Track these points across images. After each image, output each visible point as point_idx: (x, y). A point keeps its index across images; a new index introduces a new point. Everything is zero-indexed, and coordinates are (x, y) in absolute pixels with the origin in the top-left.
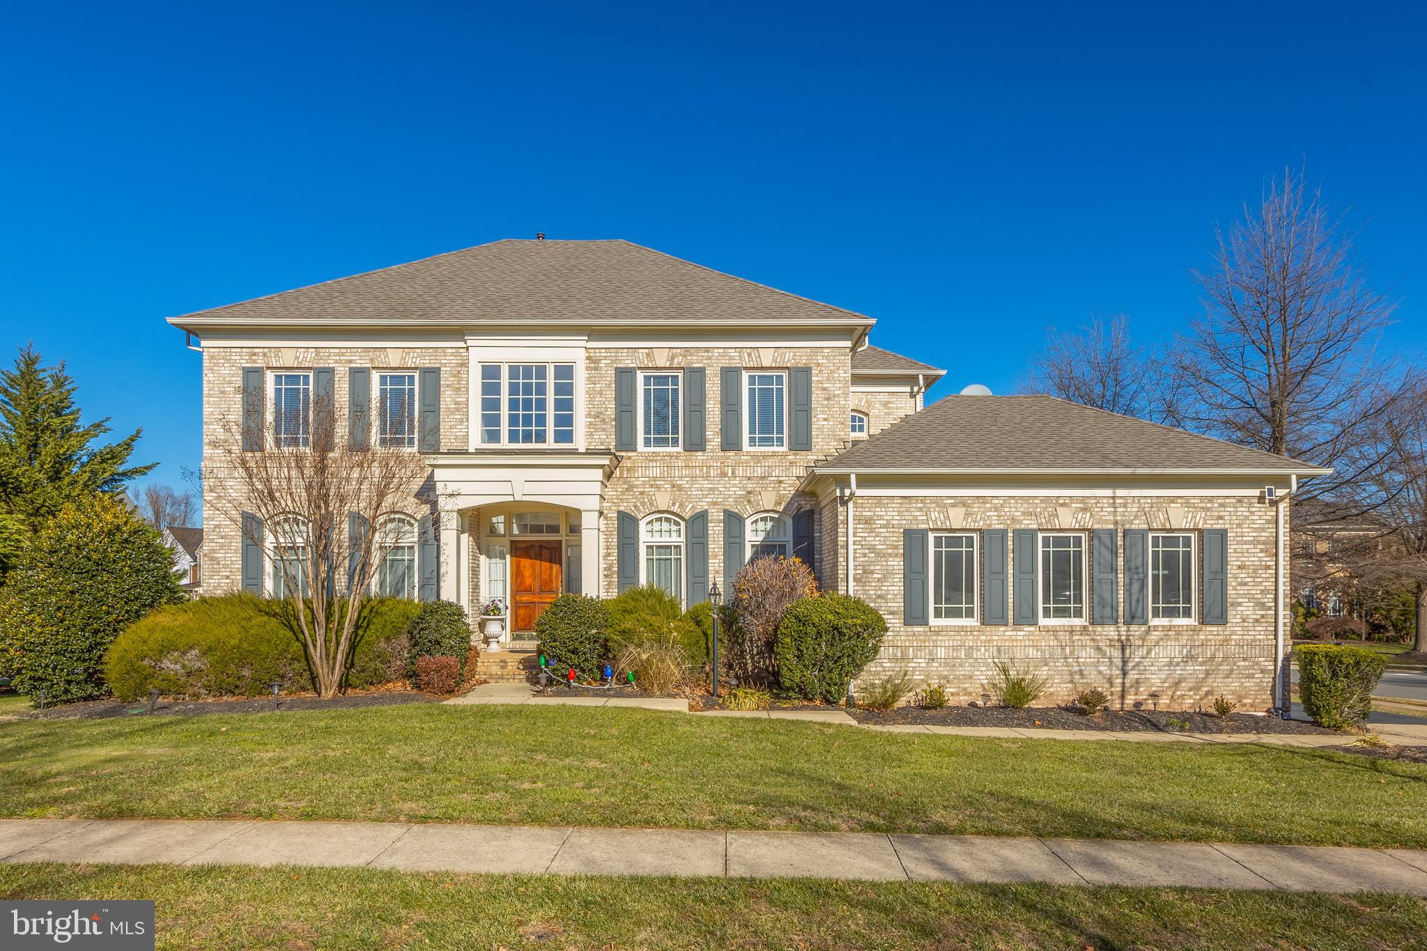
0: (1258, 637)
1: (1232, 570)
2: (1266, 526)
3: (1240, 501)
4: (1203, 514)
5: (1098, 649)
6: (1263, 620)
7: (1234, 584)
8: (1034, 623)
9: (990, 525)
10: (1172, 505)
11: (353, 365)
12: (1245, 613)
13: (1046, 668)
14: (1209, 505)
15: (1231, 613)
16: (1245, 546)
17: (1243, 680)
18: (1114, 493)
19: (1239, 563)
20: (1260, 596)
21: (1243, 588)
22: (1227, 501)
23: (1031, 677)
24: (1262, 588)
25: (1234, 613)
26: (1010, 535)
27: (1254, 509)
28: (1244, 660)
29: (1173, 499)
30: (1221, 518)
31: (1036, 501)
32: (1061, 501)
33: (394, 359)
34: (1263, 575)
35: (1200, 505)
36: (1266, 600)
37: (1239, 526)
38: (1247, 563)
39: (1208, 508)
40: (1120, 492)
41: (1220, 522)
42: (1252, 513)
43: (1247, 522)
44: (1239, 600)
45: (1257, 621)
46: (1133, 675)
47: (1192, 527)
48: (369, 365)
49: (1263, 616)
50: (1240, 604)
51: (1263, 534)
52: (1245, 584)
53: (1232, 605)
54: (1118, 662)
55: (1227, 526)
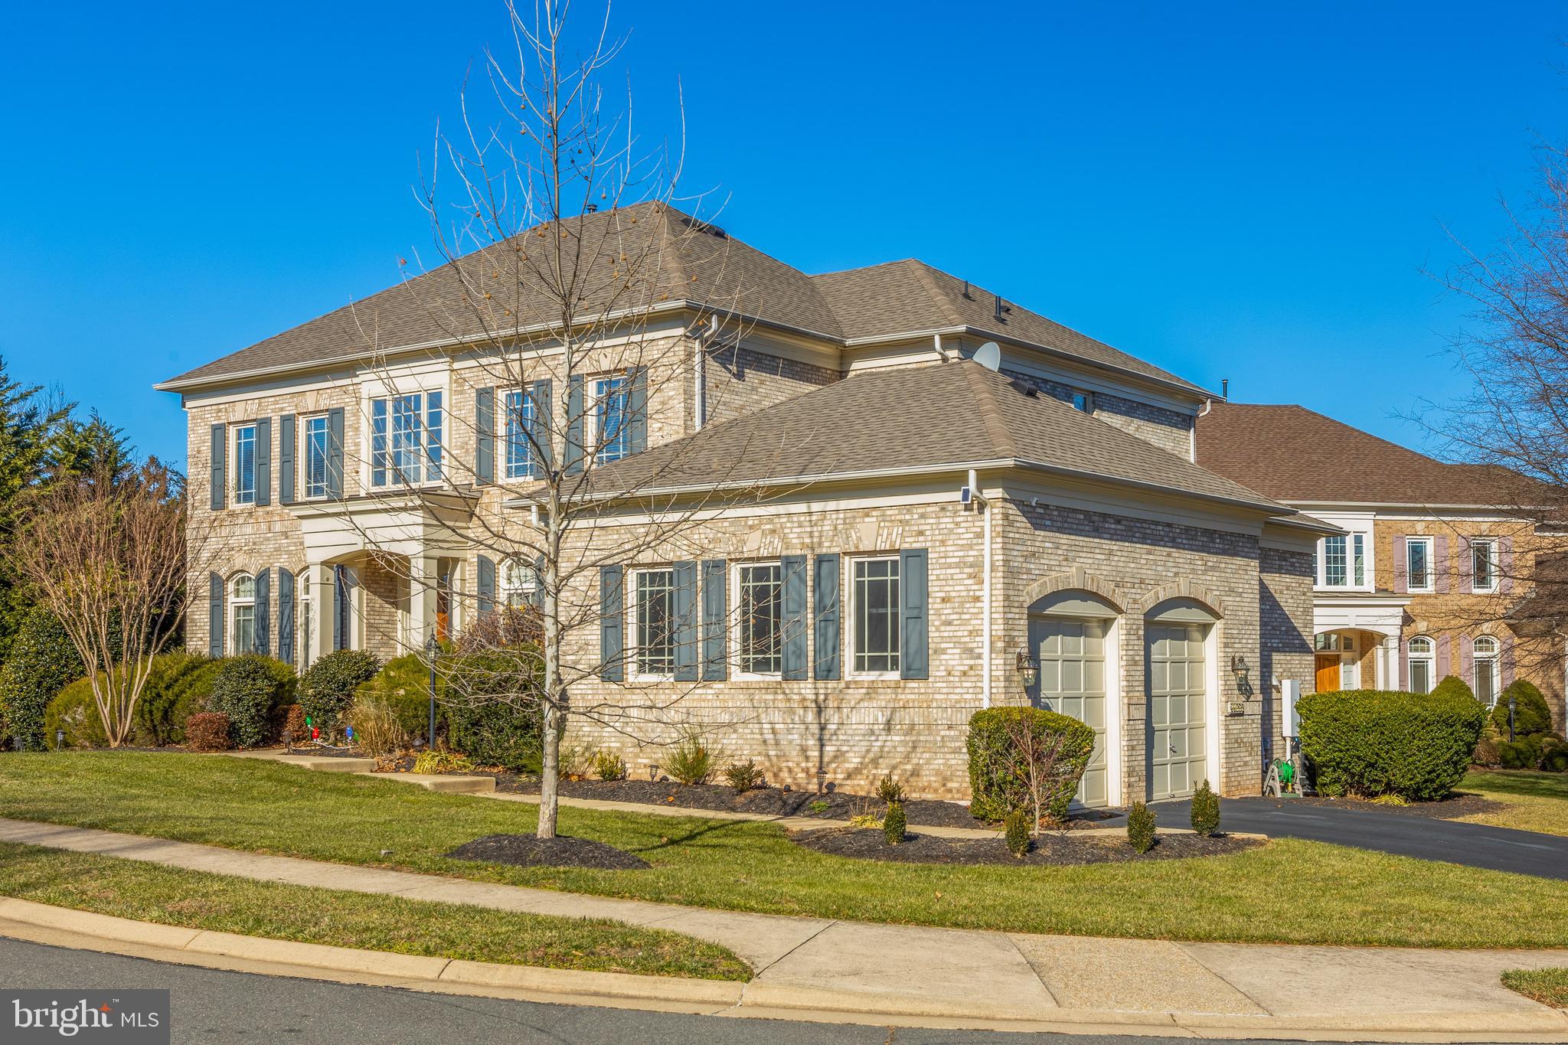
0: (966, 696)
1: (934, 604)
2: (975, 541)
3: (943, 509)
4: (900, 529)
5: (791, 711)
6: (972, 673)
7: (937, 623)
8: (724, 677)
9: (680, 557)
10: (867, 519)
11: (284, 413)
12: (951, 663)
13: (734, 736)
14: (908, 517)
15: (933, 663)
16: (949, 571)
17: (948, 756)
18: (809, 507)
19: (943, 595)
20: (967, 639)
21: (948, 628)
22: (929, 509)
23: (720, 746)
24: (970, 628)
25: (938, 663)
26: (699, 568)
27: (959, 519)
28: (950, 727)
29: (867, 512)
30: (921, 533)
31: (726, 524)
32: (750, 523)
33: (310, 402)
34: (972, 610)
35: (899, 517)
36: (975, 645)
37: (943, 542)
38: (953, 594)
39: (907, 521)
40: (816, 506)
41: (921, 538)
42: (957, 524)
43: (952, 537)
44: (943, 646)
45: (964, 673)
46: (829, 749)
47: (888, 548)
48: (294, 412)
49: (971, 668)
50: (944, 651)
51: (971, 553)
52: (950, 623)
53: (935, 652)
54: (815, 729)
55: (928, 544)
